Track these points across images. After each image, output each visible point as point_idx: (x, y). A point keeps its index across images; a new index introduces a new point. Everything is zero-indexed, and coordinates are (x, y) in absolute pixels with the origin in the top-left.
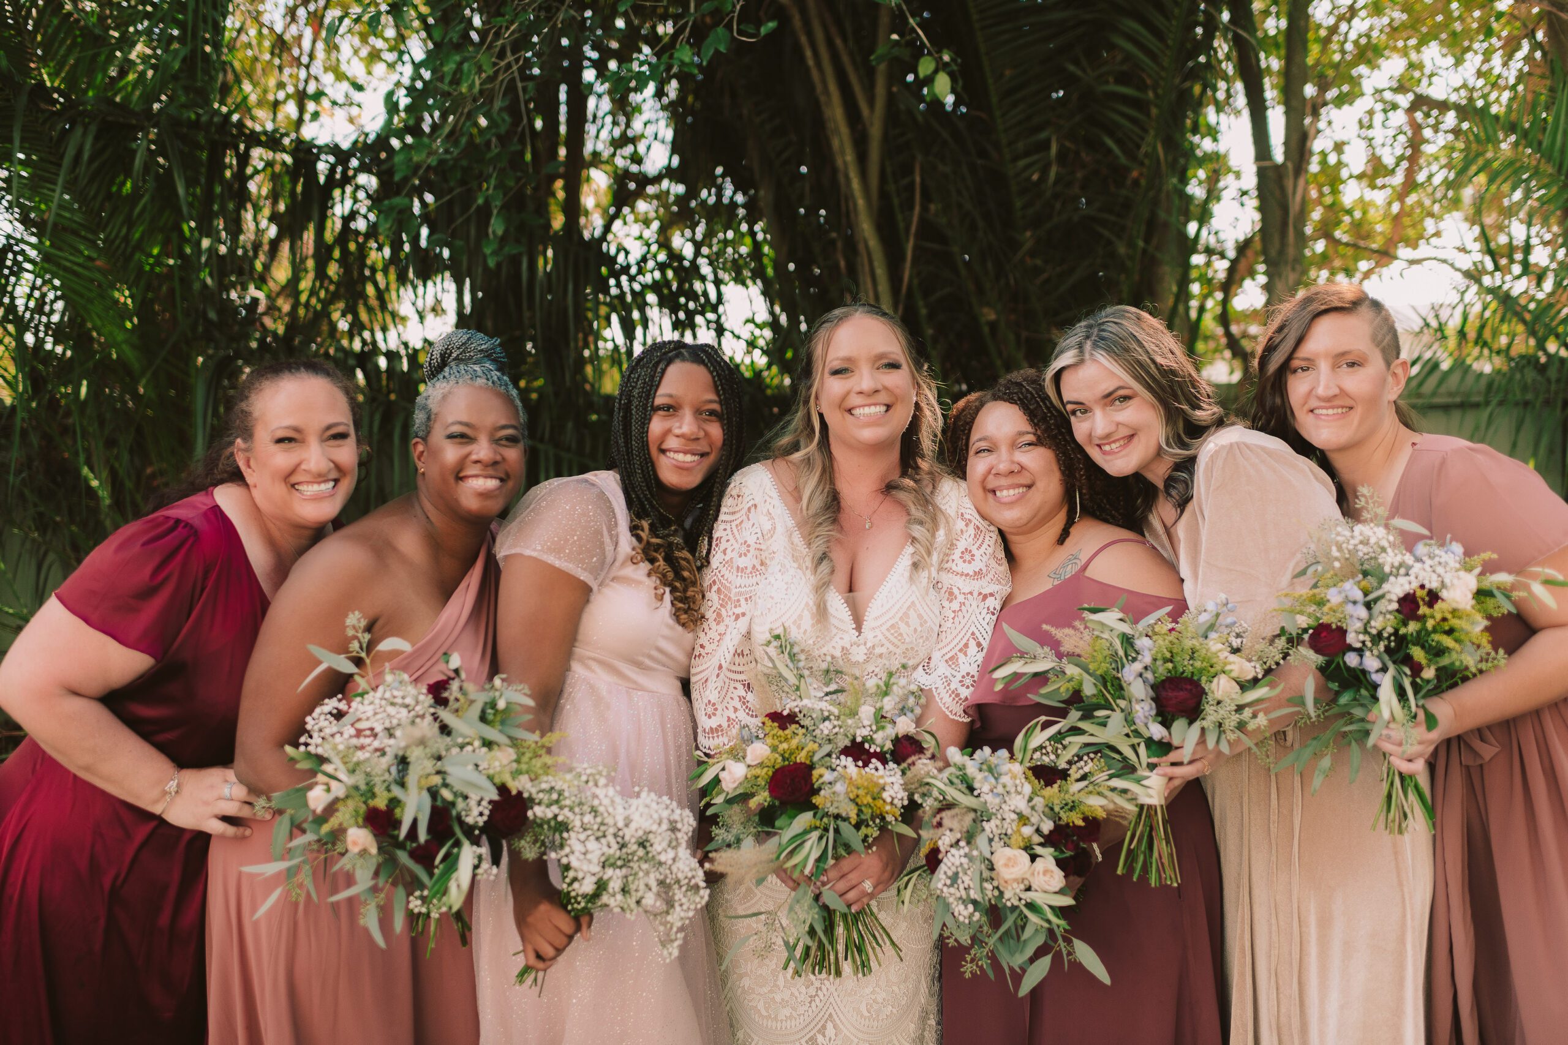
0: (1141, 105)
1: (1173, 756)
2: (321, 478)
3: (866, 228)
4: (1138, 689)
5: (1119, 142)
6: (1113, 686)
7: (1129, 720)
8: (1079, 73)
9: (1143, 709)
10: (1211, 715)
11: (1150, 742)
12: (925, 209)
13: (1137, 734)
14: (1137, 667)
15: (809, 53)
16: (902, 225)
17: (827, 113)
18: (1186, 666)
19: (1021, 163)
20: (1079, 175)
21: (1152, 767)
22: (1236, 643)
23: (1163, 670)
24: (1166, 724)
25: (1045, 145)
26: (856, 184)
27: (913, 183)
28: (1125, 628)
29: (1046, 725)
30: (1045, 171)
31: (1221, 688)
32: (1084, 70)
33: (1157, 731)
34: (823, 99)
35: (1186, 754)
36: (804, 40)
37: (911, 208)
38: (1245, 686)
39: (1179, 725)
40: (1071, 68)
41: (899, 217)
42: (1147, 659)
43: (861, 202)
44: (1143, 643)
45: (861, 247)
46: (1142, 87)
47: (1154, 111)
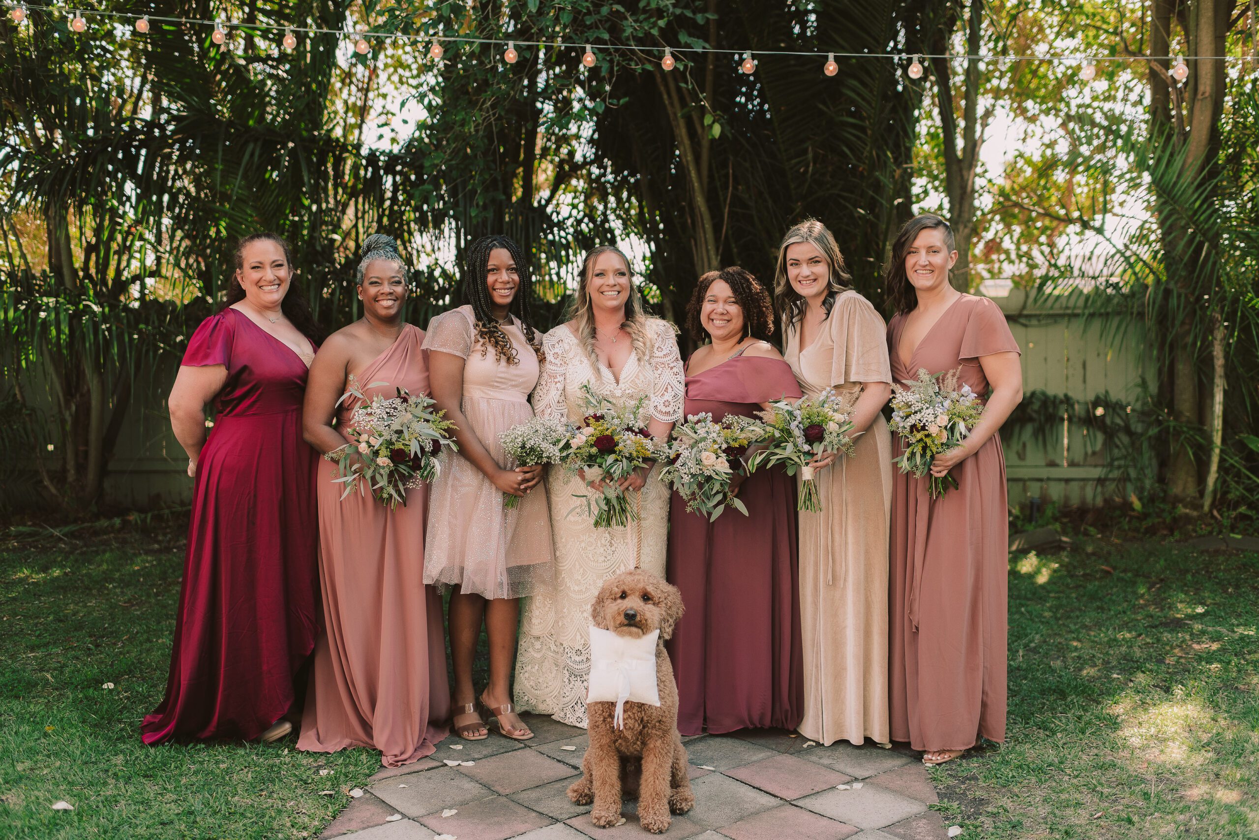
0: (863, 129)
1: (815, 458)
2: (271, 283)
3: (700, 200)
4: (797, 432)
5: (850, 149)
6: (787, 433)
7: (795, 445)
8: (825, 109)
9: (801, 440)
10: (828, 438)
11: (805, 453)
12: (735, 188)
13: (799, 451)
14: (796, 423)
15: (665, 97)
16: (722, 198)
17: (677, 132)
18: (816, 420)
19: (794, 161)
20: (830, 169)
21: (807, 464)
22: (836, 407)
23: (807, 423)
24: (811, 445)
25: (805, 151)
26: (693, 174)
27: (728, 173)
28: (789, 408)
29: (761, 454)
30: (807, 167)
31: (832, 427)
32: (828, 108)
33: (806, 448)
34: (674, 123)
35: (819, 457)
36: (662, 88)
37: (727, 188)
38: (840, 425)
39: (815, 445)
40: (821, 106)
41: (720, 193)
42: (799, 419)
43: (696, 184)
44: (797, 413)
45: (697, 211)
46: (862, 119)
47: (869, 132)
